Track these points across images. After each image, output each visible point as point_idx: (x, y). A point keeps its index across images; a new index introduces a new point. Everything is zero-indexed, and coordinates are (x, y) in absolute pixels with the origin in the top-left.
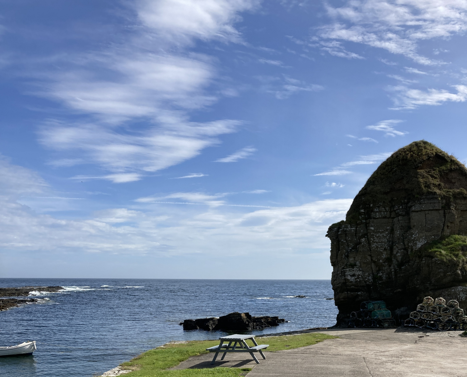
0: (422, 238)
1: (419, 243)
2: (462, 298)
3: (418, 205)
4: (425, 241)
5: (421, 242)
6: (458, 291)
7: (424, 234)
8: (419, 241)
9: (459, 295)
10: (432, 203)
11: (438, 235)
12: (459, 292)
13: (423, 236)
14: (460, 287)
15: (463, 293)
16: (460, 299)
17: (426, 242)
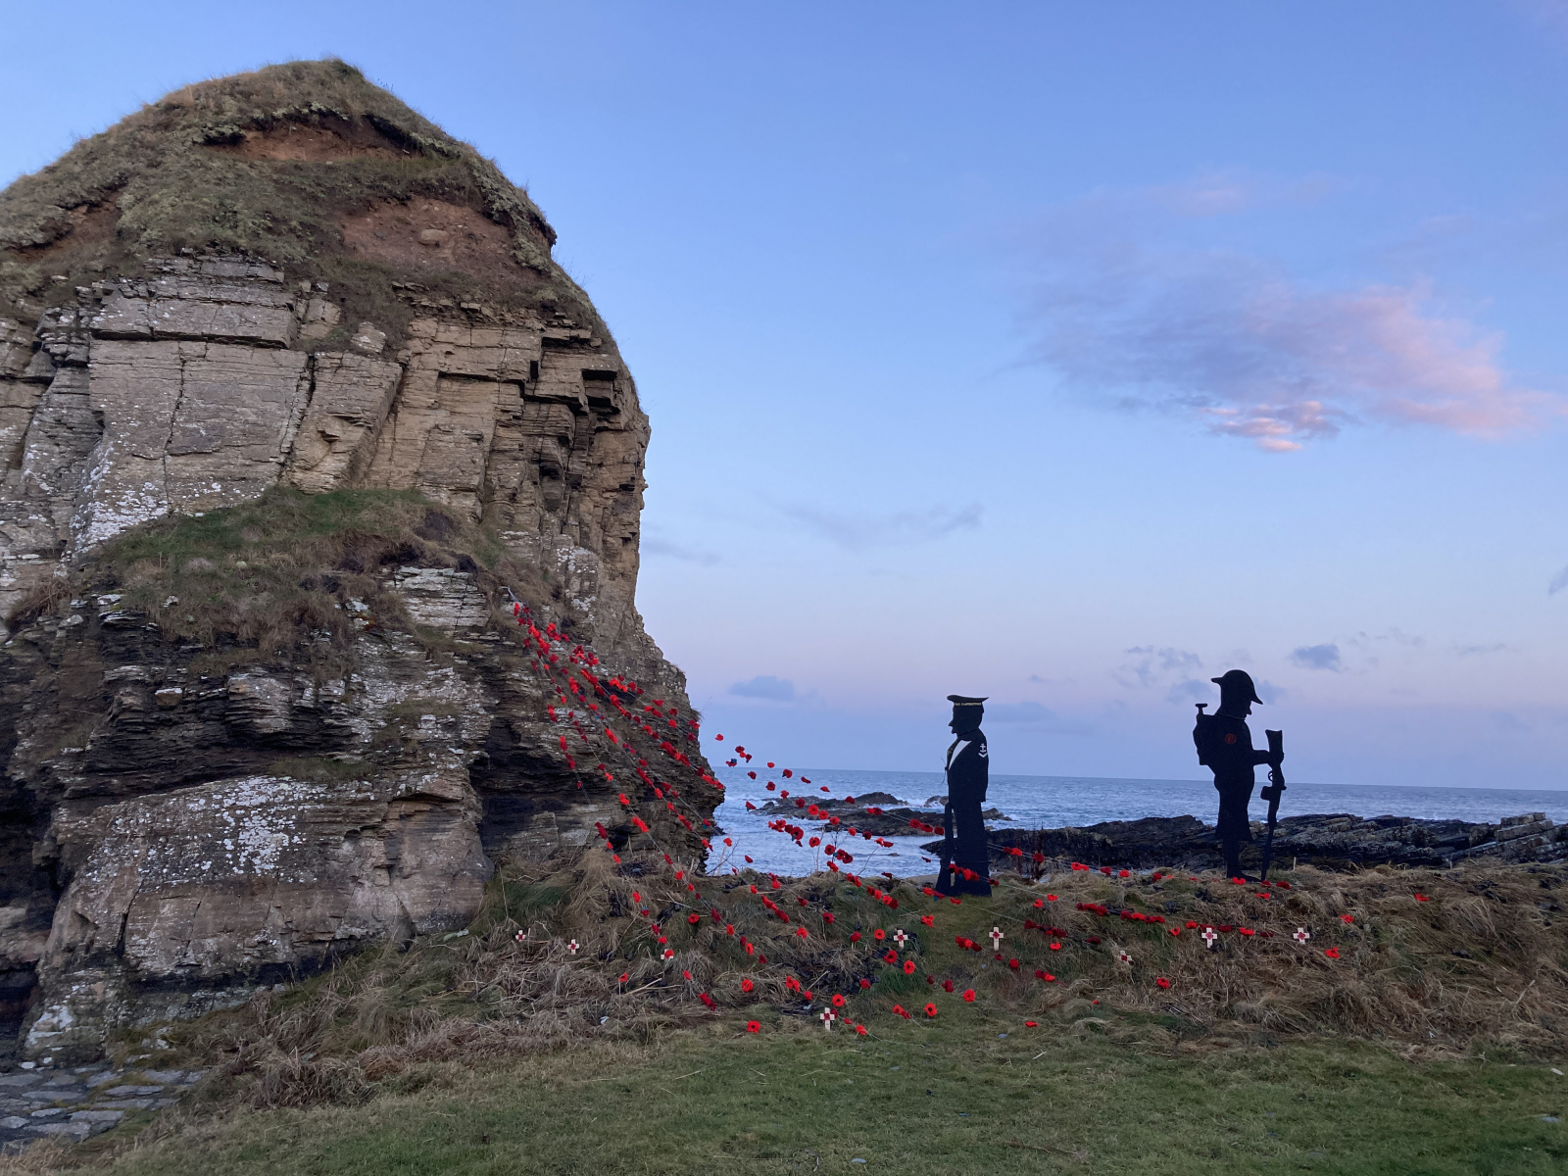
0: (138, 489)
1: (110, 515)
2: (254, 855)
3: (138, 301)
4: (159, 505)
5: (130, 508)
6: (233, 807)
7: (158, 466)
8: (113, 504)
9: (234, 835)
10: (228, 302)
11: (256, 480)
12: (238, 819)
13: (149, 478)
14: (255, 781)
15: (270, 824)
16: (237, 864)
17: (160, 512)
